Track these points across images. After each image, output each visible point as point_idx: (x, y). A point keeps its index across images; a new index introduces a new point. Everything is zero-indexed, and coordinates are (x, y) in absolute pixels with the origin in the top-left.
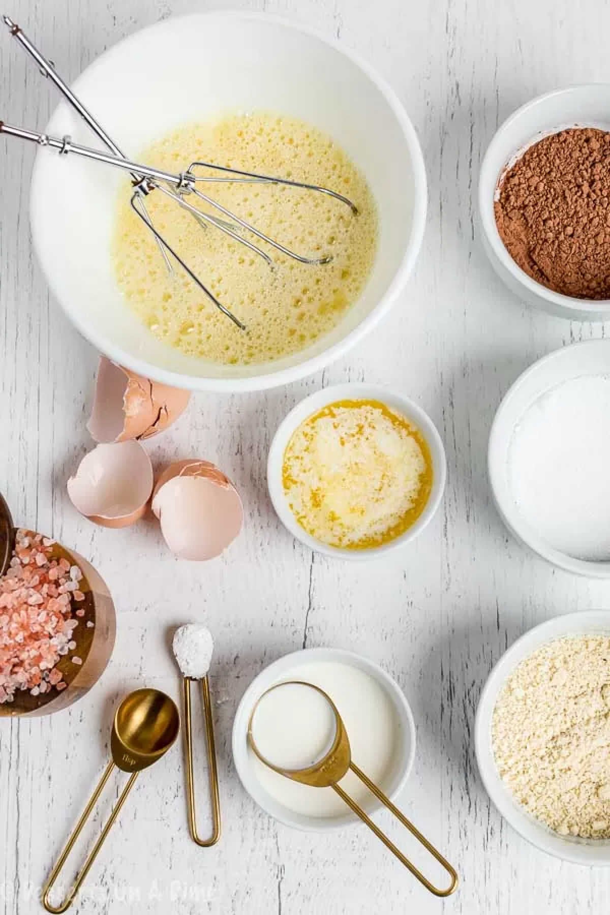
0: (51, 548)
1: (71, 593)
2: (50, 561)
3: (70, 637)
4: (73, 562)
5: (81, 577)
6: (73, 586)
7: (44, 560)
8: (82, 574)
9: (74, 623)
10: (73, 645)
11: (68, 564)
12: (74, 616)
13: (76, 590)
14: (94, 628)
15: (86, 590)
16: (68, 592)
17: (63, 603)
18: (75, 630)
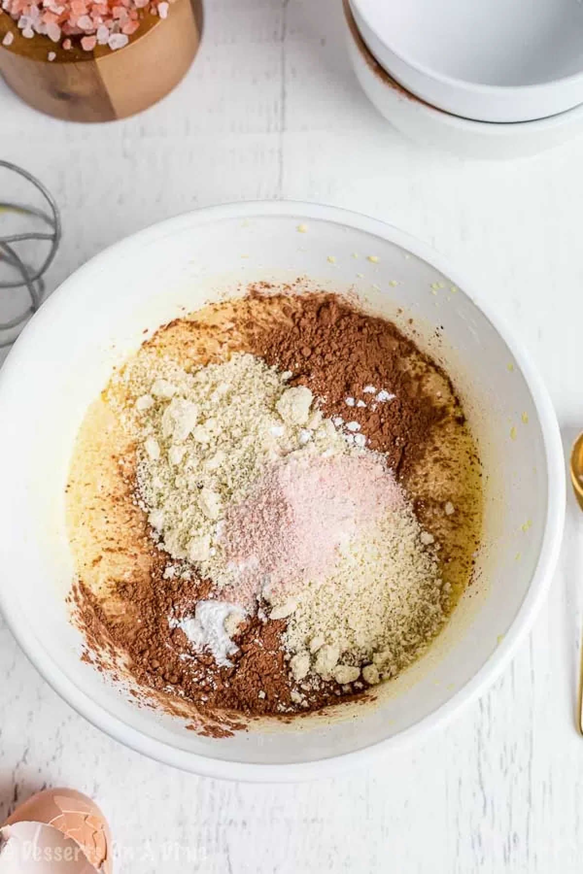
0: (155, 13)
1: (95, 34)
2: (140, 10)
3: (39, 31)
4: (132, 38)
5: (113, 47)
6: (103, 36)
7: (140, 3)
8: (117, 50)
9: (55, 37)
10: (28, 33)
11: (131, 32)
12: (64, 38)
13: (97, 41)
14: (46, 60)
15: (96, 53)
16: (96, 30)
17: (82, 23)
18: (46, 37)
